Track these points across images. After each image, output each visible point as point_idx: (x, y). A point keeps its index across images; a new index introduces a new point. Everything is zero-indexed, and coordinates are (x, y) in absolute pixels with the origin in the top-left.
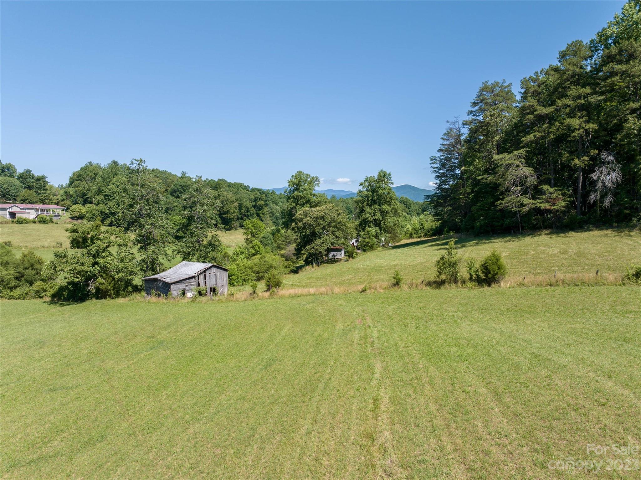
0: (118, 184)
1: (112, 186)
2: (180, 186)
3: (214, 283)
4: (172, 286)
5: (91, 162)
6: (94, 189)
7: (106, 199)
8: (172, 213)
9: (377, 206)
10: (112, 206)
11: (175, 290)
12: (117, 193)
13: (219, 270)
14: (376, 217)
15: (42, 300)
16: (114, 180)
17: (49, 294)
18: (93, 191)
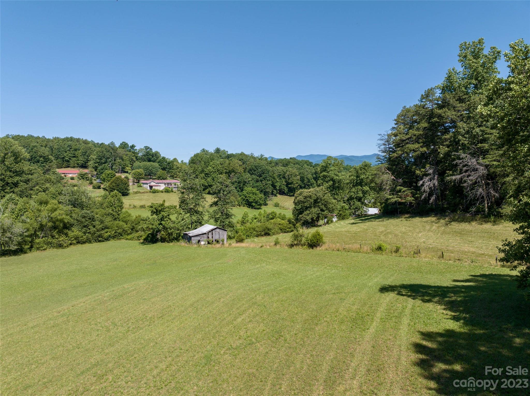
0: (214, 166)
1: (210, 168)
2: (255, 166)
3: (218, 237)
4: (192, 238)
5: (204, 149)
6: (200, 170)
7: (206, 176)
8: (248, 185)
9: (359, 187)
10: (210, 181)
11: (194, 240)
12: (213, 172)
13: (221, 230)
14: (358, 195)
15: (139, 241)
16: (211, 163)
17: (143, 238)
18: (199, 171)
